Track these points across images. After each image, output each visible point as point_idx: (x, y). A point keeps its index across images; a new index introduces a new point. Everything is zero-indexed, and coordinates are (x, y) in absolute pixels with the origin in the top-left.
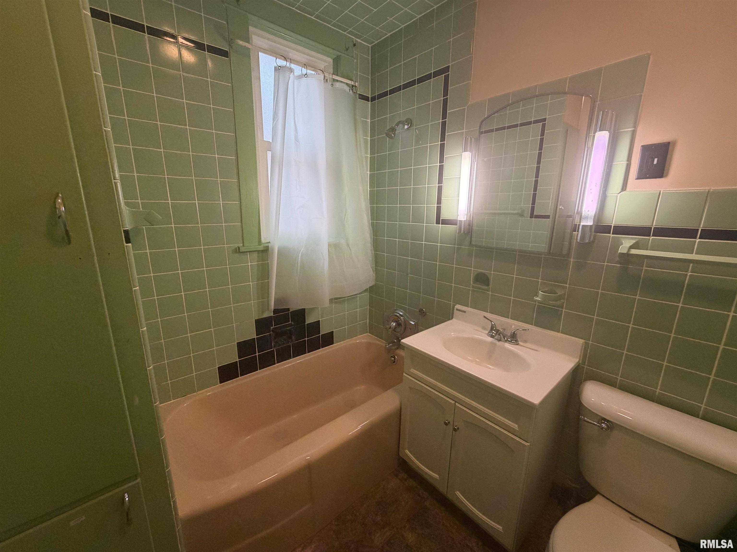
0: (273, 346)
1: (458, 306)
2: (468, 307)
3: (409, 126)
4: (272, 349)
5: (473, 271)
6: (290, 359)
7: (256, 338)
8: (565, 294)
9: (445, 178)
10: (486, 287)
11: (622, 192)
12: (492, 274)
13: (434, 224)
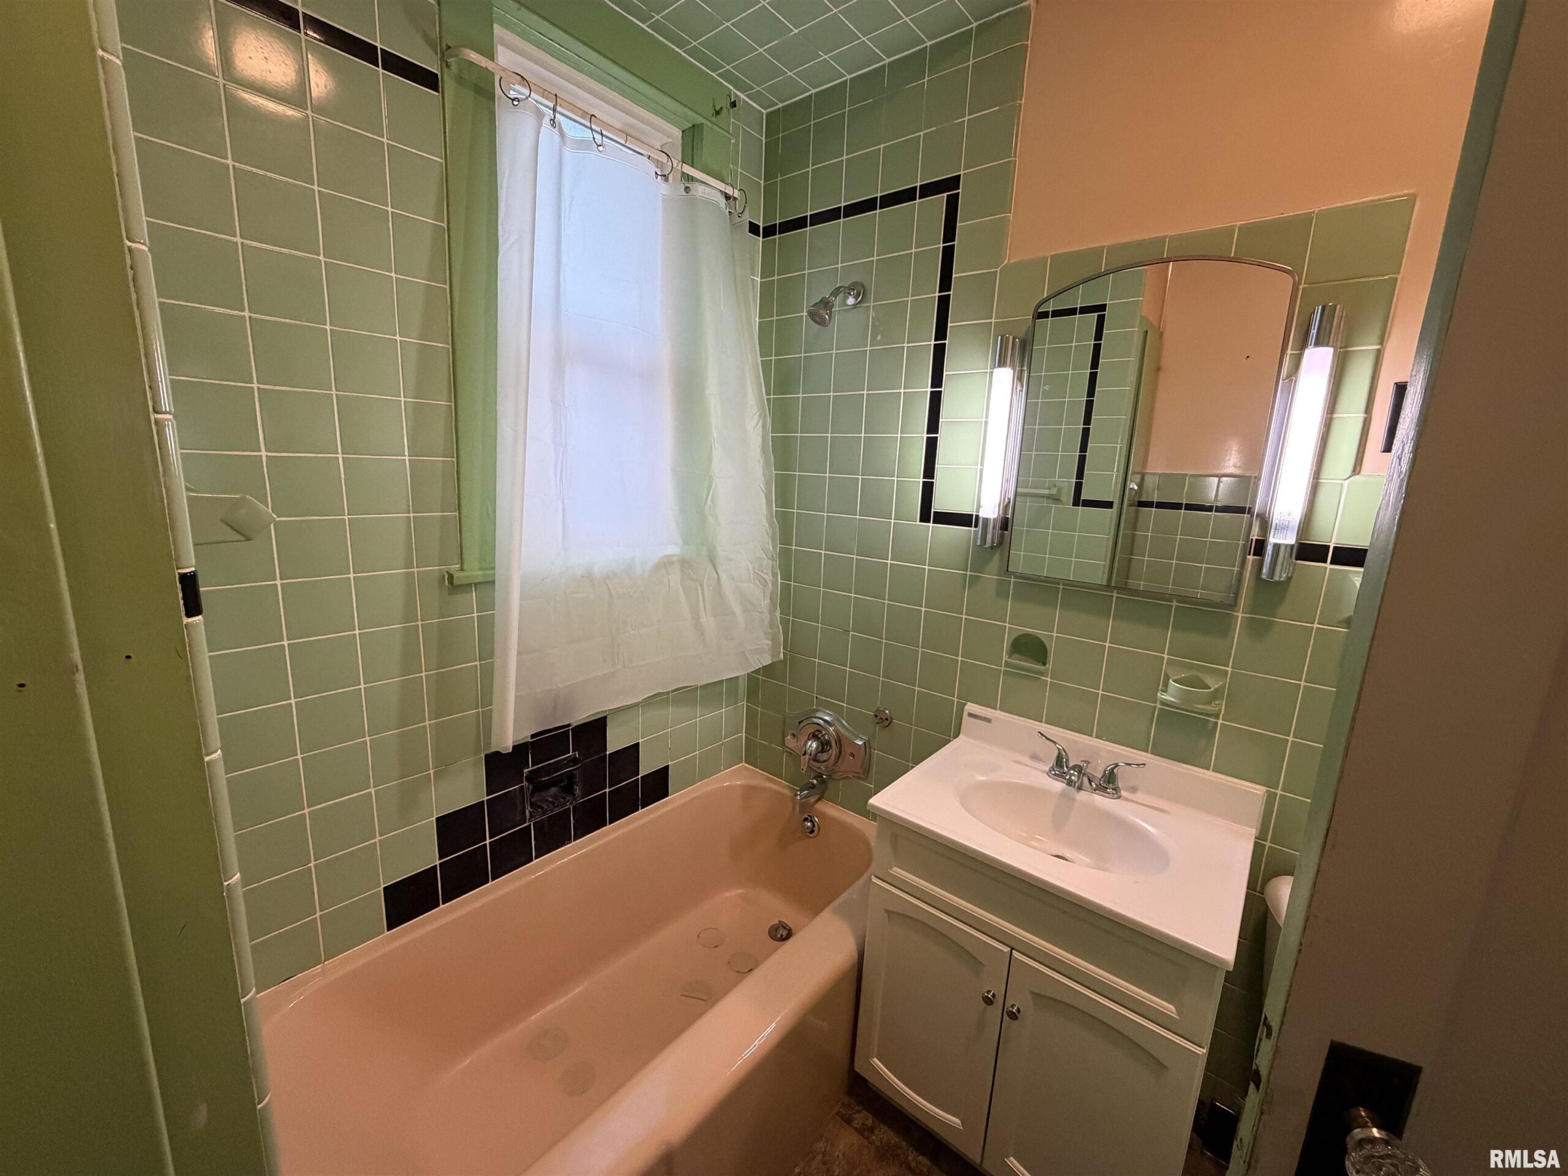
0: (528, 818)
1: (971, 707)
2: (996, 709)
3: (859, 299)
4: (526, 823)
5: (1010, 630)
6: (568, 844)
7: (487, 800)
8: (1223, 687)
9: (943, 420)
10: (1041, 667)
11: (1353, 475)
12: (1052, 637)
13: (916, 522)
